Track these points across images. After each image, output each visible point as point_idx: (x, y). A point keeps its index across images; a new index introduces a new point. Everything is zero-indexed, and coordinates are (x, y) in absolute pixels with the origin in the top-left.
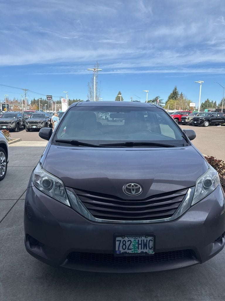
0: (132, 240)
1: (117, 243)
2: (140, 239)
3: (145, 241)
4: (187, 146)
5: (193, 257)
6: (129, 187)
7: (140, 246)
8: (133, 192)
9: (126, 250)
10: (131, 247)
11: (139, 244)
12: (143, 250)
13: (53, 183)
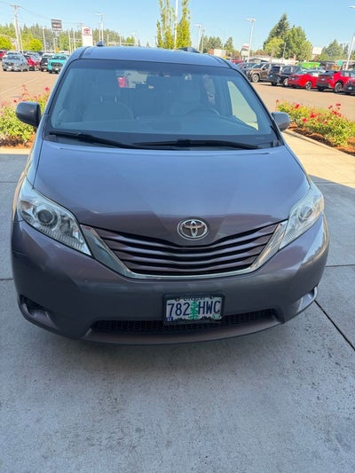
0: (191, 302)
1: (168, 308)
2: (202, 301)
3: (210, 303)
4: (278, 146)
5: (273, 317)
6: (187, 227)
7: (202, 309)
8: (194, 235)
9: (182, 316)
10: (189, 311)
11: (200, 308)
12: (205, 315)
13: (56, 217)
